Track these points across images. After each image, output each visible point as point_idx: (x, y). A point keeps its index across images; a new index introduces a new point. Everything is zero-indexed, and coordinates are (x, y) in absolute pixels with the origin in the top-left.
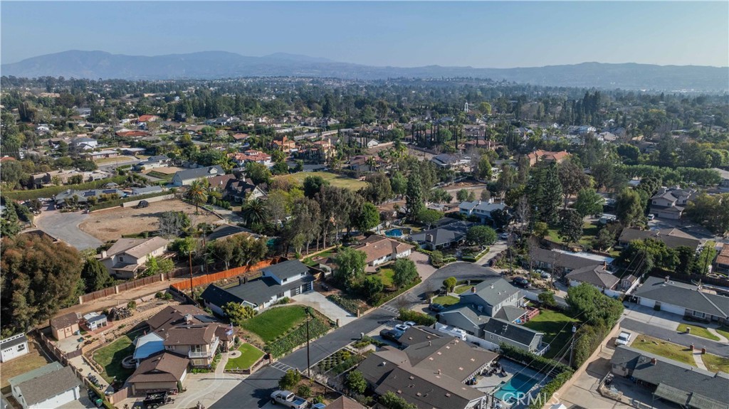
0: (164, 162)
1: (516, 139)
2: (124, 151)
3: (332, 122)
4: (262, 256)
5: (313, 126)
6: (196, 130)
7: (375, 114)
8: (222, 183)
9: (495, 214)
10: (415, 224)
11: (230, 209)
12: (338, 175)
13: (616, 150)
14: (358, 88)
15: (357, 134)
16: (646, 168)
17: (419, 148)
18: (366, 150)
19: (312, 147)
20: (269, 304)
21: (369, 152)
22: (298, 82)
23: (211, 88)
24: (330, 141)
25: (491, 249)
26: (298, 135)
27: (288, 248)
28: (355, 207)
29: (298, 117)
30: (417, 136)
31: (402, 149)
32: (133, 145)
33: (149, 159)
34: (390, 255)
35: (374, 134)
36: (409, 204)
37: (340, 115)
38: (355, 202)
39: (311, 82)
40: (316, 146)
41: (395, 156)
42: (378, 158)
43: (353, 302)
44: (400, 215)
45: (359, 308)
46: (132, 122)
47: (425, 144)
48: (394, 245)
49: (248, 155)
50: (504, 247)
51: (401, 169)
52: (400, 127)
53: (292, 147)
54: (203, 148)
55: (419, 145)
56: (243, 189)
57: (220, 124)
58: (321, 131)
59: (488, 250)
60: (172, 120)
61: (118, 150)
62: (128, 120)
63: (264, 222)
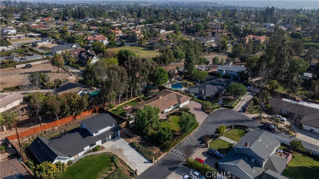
0: (50, 41)
1: (238, 29)
2: (30, 35)
3: (142, 20)
4: (85, 108)
5: (132, 23)
6: (72, 25)
7: (164, 17)
8: (76, 53)
9: (241, 74)
10: (190, 79)
11: (79, 69)
12: (144, 48)
13: (290, 35)
14: (155, 6)
15: (154, 26)
16: (314, 45)
17: (187, 34)
18: (159, 35)
19: (130, 33)
20: (83, 153)
21: (161, 36)
22: (128, 4)
23: (87, 7)
24: (140, 30)
25: (242, 98)
26: (124, 27)
27: (105, 101)
28: (152, 70)
29: (124, 18)
30: (186, 28)
31: (179, 34)
32: (36, 32)
33: (42, 39)
34: (176, 105)
35: (163, 27)
36: (186, 66)
37: (146, 17)
38: (152, 67)
39: (133, 4)
40: (133, 33)
41: (175, 38)
42: (166, 39)
43: (149, 149)
44: (180, 73)
45: (154, 155)
46: (41, 21)
47: (190, 31)
48: (179, 97)
49: (95, 37)
50: (251, 97)
51: (178, 45)
52: (177, 23)
53: (120, 33)
54: (72, 34)
55: (186, 33)
56: (88, 57)
57: (85, 22)
58: (136, 25)
59: (240, 99)
60: (61, 20)
61: (26, 35)
62: (39, 20)
63: (95, 79)
